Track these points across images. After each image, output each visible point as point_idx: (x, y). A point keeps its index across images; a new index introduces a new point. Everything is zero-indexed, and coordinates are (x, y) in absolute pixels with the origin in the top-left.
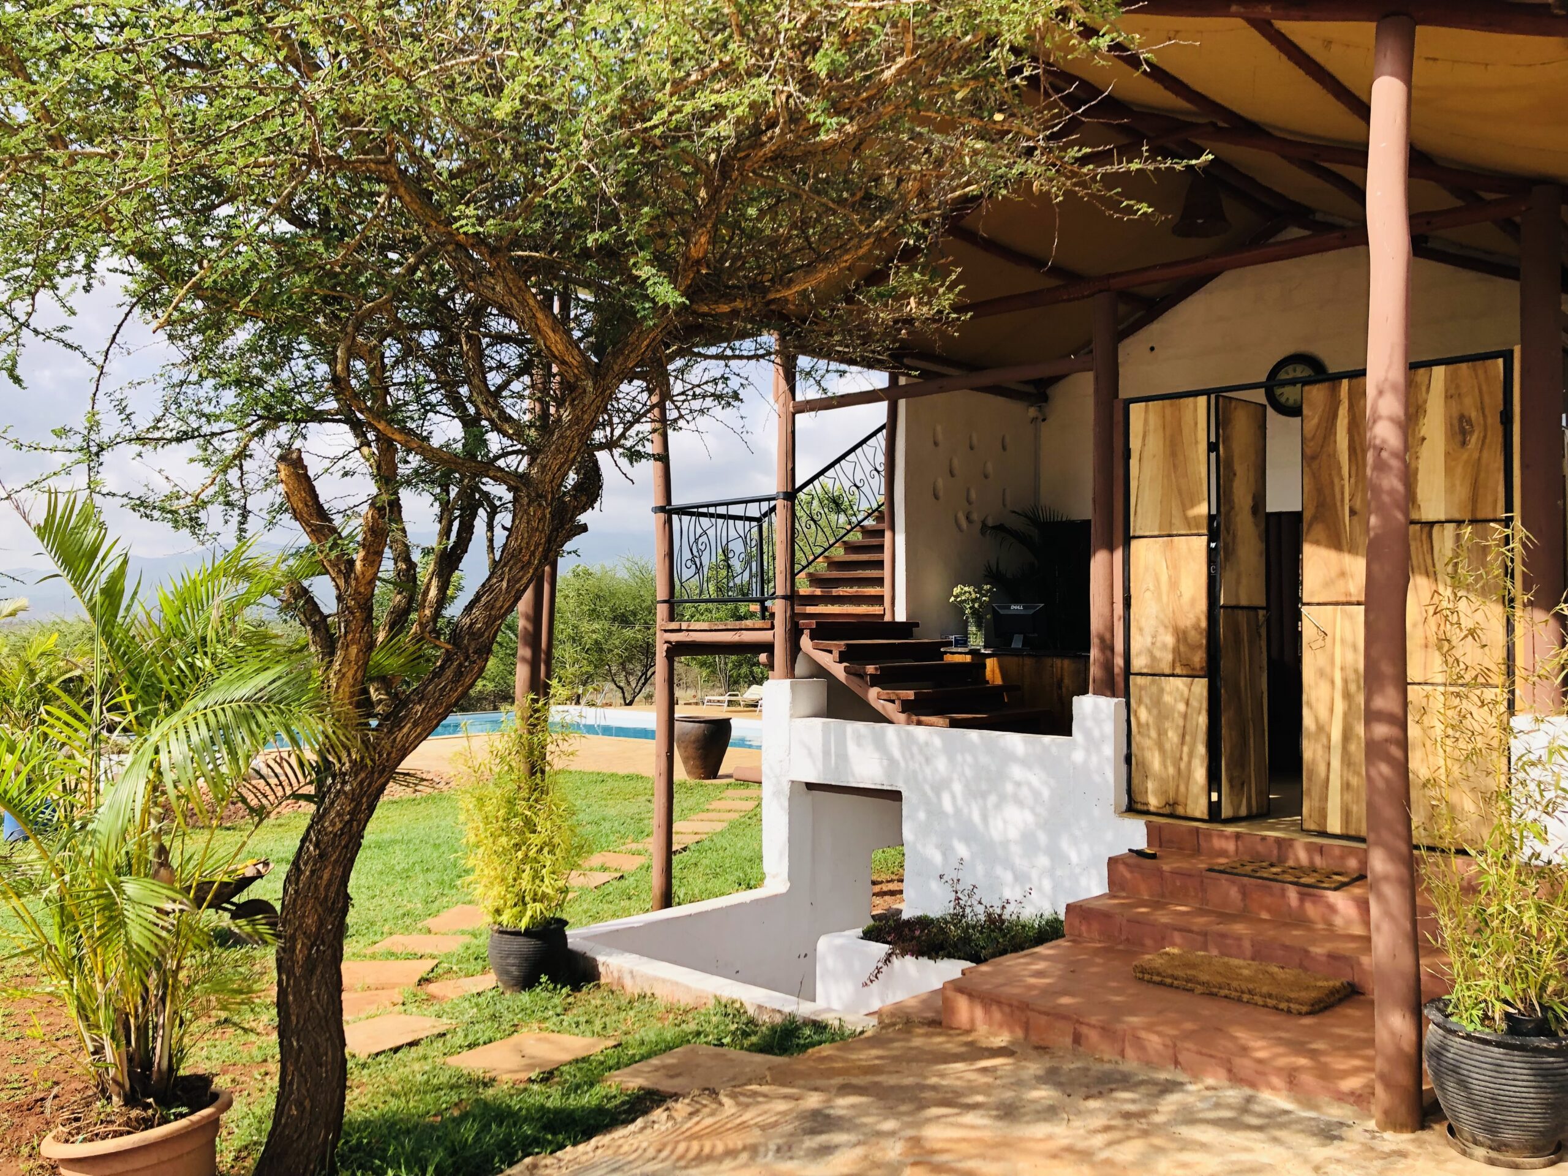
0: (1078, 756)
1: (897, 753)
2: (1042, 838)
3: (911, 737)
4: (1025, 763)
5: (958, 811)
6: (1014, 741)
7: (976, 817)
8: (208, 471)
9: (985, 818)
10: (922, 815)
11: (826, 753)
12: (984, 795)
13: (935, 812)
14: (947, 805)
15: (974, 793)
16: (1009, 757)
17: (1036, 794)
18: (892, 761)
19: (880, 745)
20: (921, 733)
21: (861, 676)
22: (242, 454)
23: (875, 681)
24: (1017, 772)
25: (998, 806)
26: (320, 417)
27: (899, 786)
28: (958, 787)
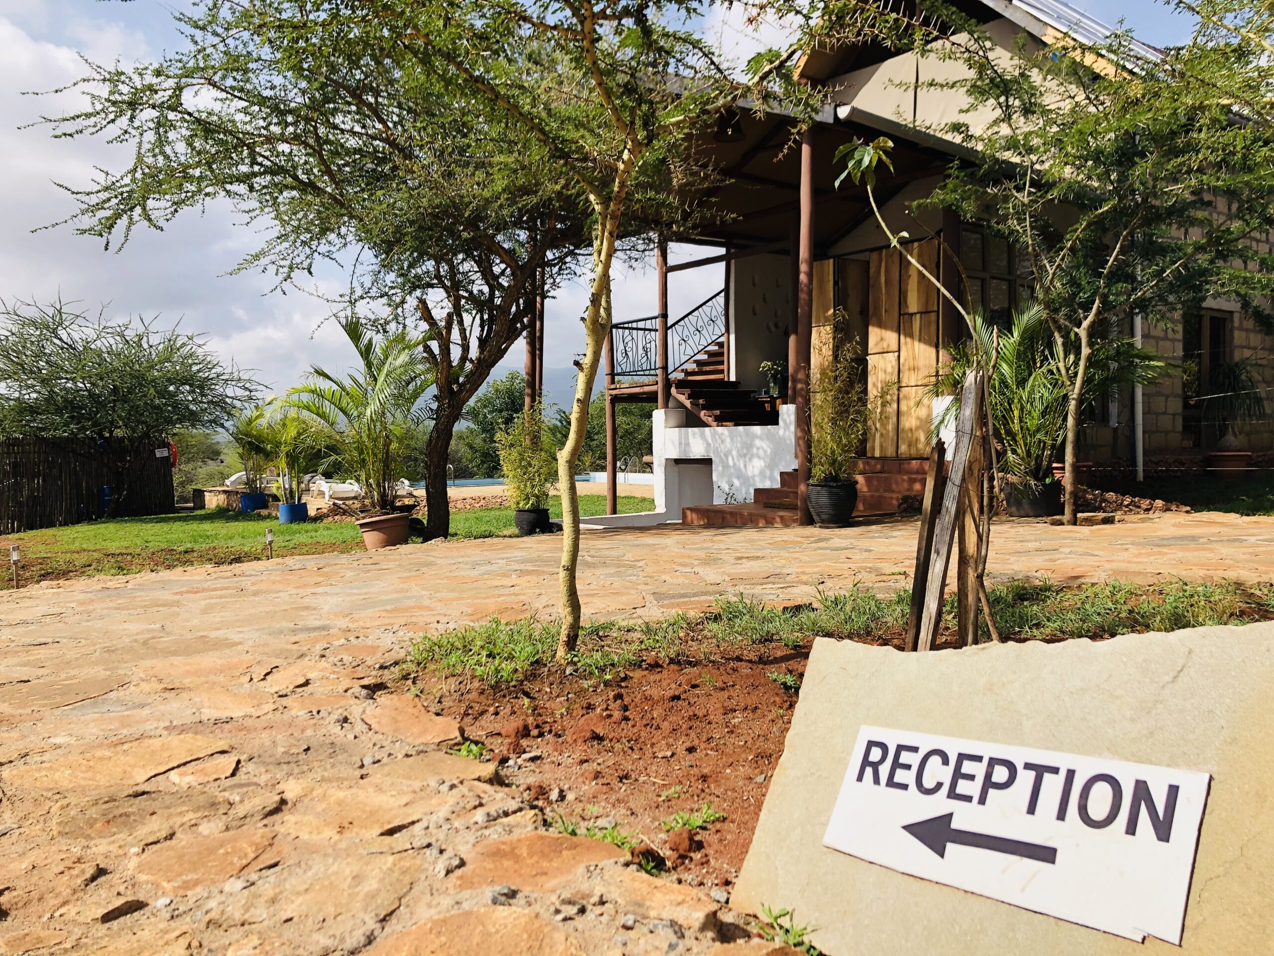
0: (781, 432)
1: (710, 441)
2: (768, 472)
3: (716, 432)
4: (760, 438)
5: (735, 464)
6: (757, 429)
7: (742, 466)
8: (390, 309)
9: (745, 466)
10: (720, 468)
11: (680, 443)
12: (745, 456)
13: (726, 466)
14: (731, 463)
15: (742, 456)
16: (755, 436)
17: (765, 451)
18: (708, 444)
19: (703, 436)
20: (720, 429)
21: (698, 405)
22: (403, 302)
23: (704, 407)
24: (758, 443)
25: (750, 459)
26: (432, 286)
27: (712, 456)
28: (734, 453)
